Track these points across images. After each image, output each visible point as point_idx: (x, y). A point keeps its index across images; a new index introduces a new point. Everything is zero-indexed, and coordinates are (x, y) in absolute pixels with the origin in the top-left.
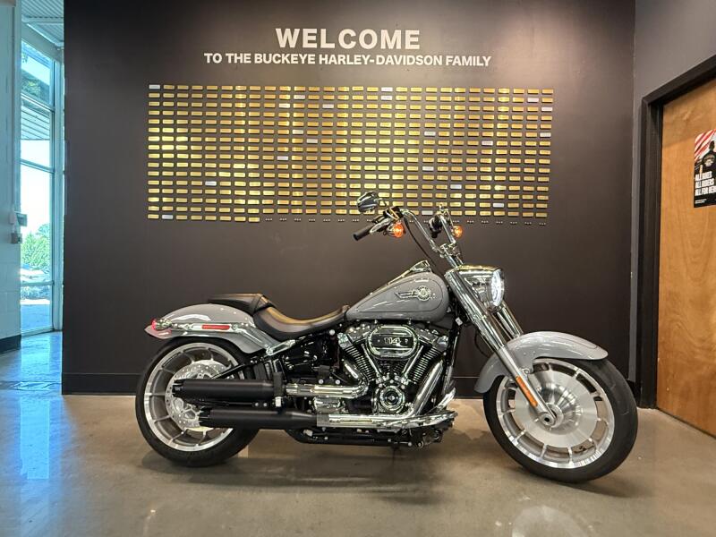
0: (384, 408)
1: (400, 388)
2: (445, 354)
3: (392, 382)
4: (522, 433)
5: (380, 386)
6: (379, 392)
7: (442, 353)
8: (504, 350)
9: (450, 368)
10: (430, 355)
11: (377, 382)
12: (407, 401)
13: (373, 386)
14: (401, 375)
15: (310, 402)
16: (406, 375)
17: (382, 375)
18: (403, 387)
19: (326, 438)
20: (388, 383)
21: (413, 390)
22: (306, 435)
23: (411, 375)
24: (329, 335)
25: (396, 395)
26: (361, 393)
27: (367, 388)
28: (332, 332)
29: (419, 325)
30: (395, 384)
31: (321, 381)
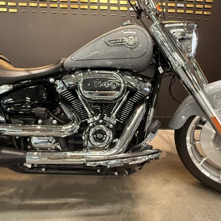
0: (93, 145)
1: (108, 127)
2: (148, 98)
3: (101, 121)
4: (204, 159)
5: (91, 125)
6: (89, 130)
7: (146, 97)
8: (201, 93)
9: (152, 110)
10: (135, 99)
11: (89, 122)
12: (114, 138)
13: (84, 125)
14: (109, 115)
15: (28, 140)
16: (114, 115)
17: (93, 115)
18: (111, 126)
19: (43, 170)
20: (98, 123)
21: (120, 128)
22: (26, 167)
23: (118, 116)
24: (49, 83)
25: (104, 134)
26: (72, 131)
27: (78, 127)
28: (52, 80)
29: (126, 72)
30: (104, 124)
31: (40, 121)
